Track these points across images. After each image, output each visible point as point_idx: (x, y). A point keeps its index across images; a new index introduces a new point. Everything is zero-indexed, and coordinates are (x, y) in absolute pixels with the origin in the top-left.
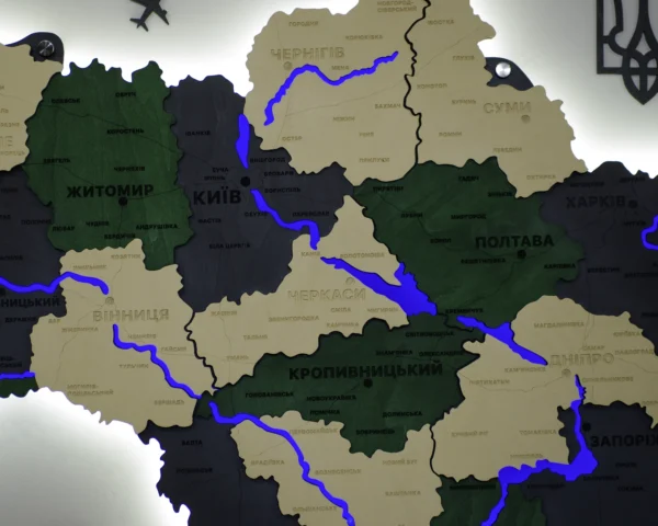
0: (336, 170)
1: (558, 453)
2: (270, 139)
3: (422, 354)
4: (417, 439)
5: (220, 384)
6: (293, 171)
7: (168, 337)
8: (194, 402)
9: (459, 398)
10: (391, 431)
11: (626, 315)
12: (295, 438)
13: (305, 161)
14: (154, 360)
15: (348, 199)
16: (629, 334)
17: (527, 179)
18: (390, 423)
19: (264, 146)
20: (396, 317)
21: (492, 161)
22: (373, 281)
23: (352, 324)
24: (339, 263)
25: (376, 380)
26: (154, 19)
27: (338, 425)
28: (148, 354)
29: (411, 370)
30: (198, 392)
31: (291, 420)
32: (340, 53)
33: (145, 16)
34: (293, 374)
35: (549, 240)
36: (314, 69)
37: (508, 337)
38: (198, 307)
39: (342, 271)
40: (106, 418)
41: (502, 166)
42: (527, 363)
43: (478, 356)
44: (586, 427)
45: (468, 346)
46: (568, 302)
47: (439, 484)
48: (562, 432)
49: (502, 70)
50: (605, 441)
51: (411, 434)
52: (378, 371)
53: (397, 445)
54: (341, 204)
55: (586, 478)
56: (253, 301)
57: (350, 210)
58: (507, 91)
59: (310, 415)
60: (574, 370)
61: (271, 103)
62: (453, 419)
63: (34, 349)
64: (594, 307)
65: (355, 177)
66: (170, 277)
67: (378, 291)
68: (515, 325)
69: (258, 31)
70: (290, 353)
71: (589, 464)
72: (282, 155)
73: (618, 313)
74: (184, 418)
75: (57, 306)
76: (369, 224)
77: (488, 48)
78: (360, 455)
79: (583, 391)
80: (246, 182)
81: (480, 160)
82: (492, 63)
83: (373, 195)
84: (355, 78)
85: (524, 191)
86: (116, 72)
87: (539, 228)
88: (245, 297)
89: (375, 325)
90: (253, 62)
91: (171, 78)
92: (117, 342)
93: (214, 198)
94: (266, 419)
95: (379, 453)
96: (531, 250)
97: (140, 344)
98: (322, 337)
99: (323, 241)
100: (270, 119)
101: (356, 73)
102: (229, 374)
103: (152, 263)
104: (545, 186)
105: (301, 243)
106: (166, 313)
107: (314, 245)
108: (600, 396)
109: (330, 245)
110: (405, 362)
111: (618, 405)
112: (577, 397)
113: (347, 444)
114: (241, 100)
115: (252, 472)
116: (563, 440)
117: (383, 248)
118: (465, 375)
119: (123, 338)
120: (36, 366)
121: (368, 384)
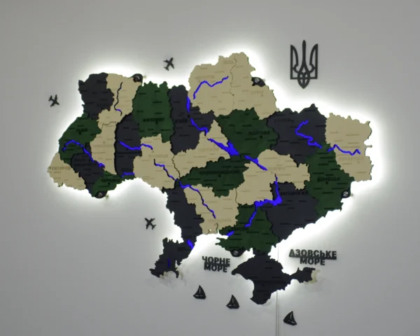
0: (212, 112)
1: (270, 197)
2: (195, 104)
3: (235, 167)
4: (232, 192)
5: (181, 176)
6: (200, 113)
7: (168, 163)
8: (174, 181)
9: (242, 181)
10: (225, 190)
11: (289, 155)
12: (201, 192)
13: (204, 111)
14: (164, 169)
15: (214, 121)
16: (289, 161)
17: (263, 114)
18: (226, 188)
19: (193, 106)
20: (227, 156)
21: (253, 109)
22: (220, 145)
23: (215, 159)
24: (212, 140)
25: (222, 175)
26: (170, 67)
27: (211, 188)
28: (162, 167)
29: (231, 172)
30: (175, 178)
31: (199, 187)
32: (213, 77)
33: (168, 66)
34: (200, 173)
35: (269, 132)
36: (206, 82)
37: (256, 162)
38: (175, 154)
39: (213, 143)
40: (153, 186)
41: (256, 110)
42: (261, 170)
43: (248, 168)
44: (279, 189)
45: (246, 165)
46: (273, 151)
47: (238, 206)
48: (271, 191)
49: (257, 81)
50: (284, 194)
51: (231, 191)
52: (223, 172)
53: (226, 194)
54: (212, 123)
55: (279, 205)
56: (189, 151)
57: (215, 125)
58: (257, 87)
59: (204, 185)
60: (275, 172)
61: (195, 93)
62: (242, 186)
63: (134, 166)
64: (280, 153)
65: (217, 115)
66: (168, 145)
67: (222, 148)
68: (258, 158)
69: (191, 71)
70: (199, 167)
71: (279, 200)
72: (197, 108)
73: (286, 155)
74: (172, 186)
75: (140, 153)
76: (220, 128)
77: (254, 74)
78: (217, 197)
79: (277, 178)
80: (189, 116)
81: (250, 109)
82: (253, 79)
83: (221, 120)
84: (218, 85)
85: (261, 118)
86: (156, 85)
87: (266, 129)
88: (187, 150)
89: (221, 159)
90: (190, 81)
91: (170, 86)
92: (155, 164)
93: (180, 121)
94: (193, 186)
95: (222, 197)
96: (263, 136)
97: (161, 164)
98: (207, 163)
99: (208, 134)
100: (194, 98)
101: (217, 83)
102: (183, 174)
103: (164, 141)
104: (267, 116)
105: (202, 134)
106: (167, 156)
107: (205, 135)
108: (281, 180)
109: (209, 135)
110: (230, 169)
111: (286, 183)
112: (275, 180)
113: (213, 194)
114: (187, 92)
115: (189, 202)
116: (271, 193)
117: (223, 136)
118: (245, 173)
119: (156, 163)
120: (135, 171)
121: (220, 176)
